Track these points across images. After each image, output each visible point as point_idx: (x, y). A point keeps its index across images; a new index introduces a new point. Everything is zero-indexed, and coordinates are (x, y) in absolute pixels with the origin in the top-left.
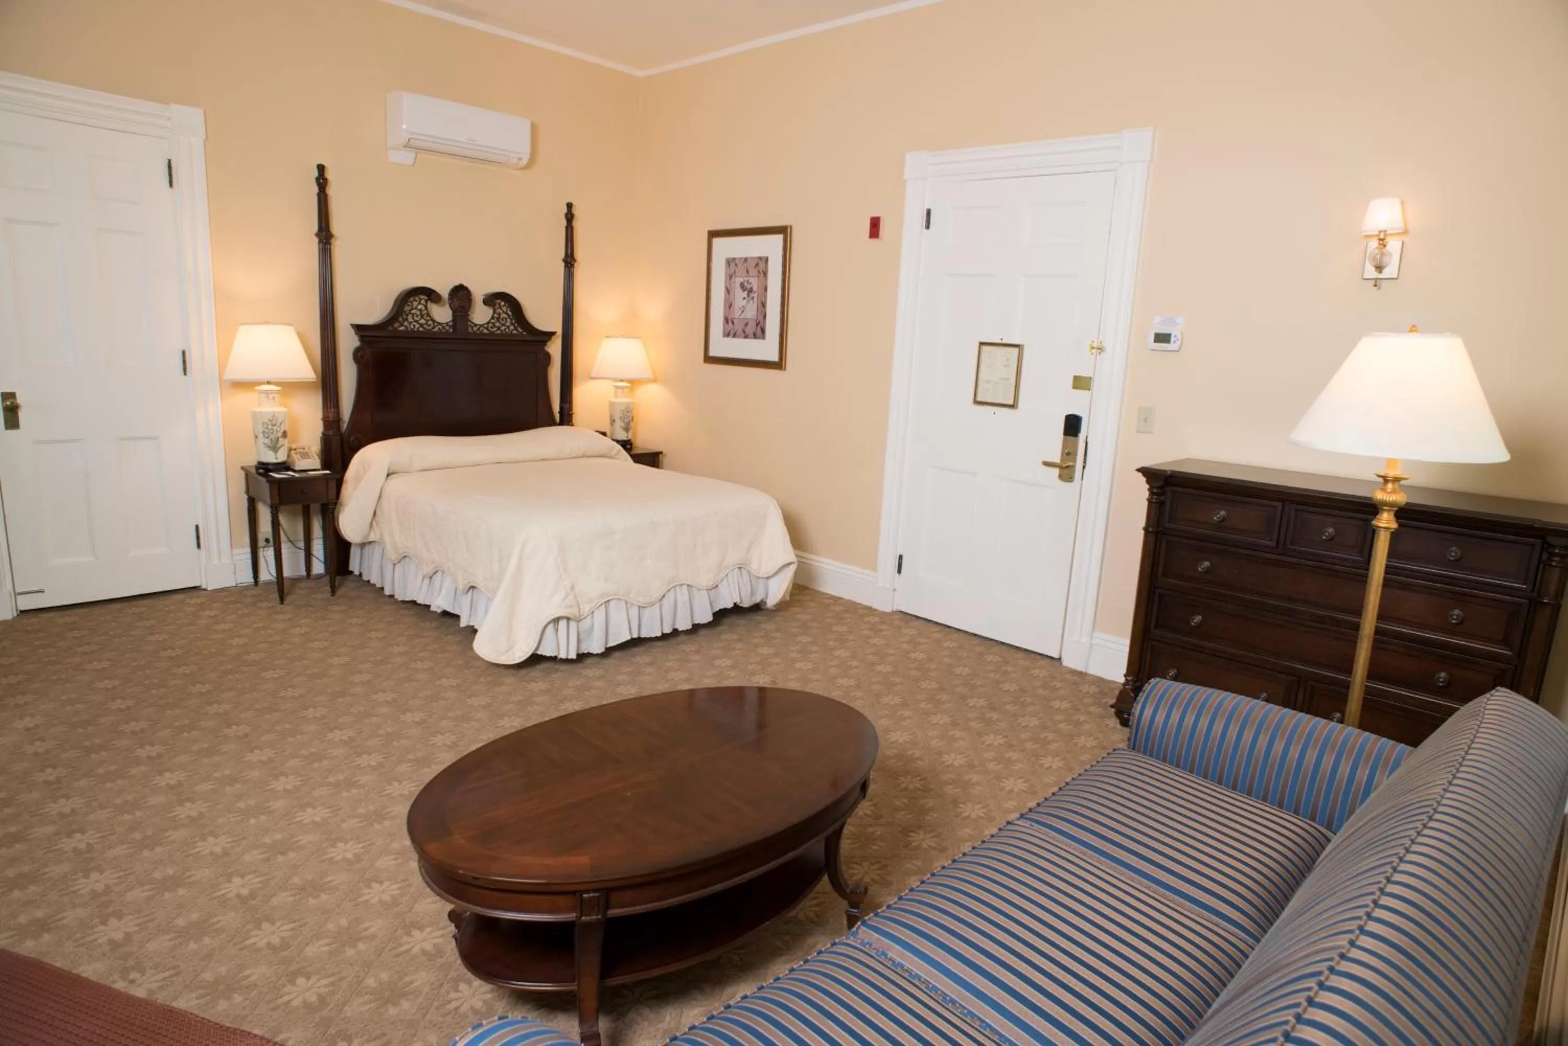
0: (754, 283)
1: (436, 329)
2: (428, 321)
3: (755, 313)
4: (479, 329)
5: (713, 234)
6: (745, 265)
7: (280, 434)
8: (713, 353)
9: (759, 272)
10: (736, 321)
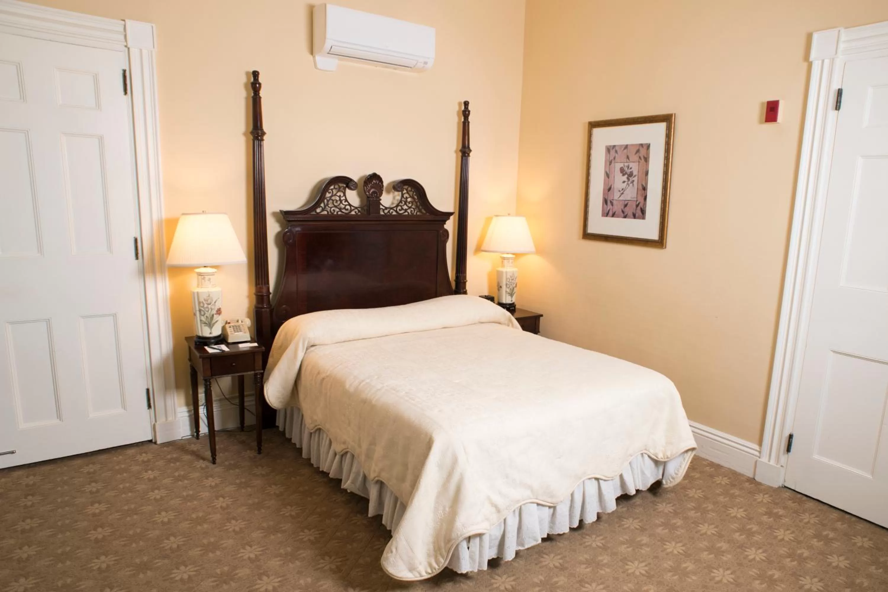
0: (635, 168)
1: (353, 213)
2: (346, 205)
3: (635, 195)
4: (389, 212)
5: (594, 125)
6: (625, 151)
7: (214, 312)
8: (591, 230)
9: (640, 158)
10: (614, 202)
